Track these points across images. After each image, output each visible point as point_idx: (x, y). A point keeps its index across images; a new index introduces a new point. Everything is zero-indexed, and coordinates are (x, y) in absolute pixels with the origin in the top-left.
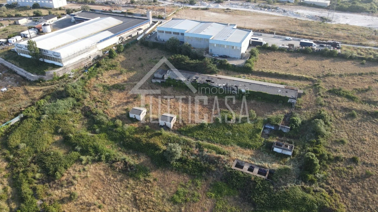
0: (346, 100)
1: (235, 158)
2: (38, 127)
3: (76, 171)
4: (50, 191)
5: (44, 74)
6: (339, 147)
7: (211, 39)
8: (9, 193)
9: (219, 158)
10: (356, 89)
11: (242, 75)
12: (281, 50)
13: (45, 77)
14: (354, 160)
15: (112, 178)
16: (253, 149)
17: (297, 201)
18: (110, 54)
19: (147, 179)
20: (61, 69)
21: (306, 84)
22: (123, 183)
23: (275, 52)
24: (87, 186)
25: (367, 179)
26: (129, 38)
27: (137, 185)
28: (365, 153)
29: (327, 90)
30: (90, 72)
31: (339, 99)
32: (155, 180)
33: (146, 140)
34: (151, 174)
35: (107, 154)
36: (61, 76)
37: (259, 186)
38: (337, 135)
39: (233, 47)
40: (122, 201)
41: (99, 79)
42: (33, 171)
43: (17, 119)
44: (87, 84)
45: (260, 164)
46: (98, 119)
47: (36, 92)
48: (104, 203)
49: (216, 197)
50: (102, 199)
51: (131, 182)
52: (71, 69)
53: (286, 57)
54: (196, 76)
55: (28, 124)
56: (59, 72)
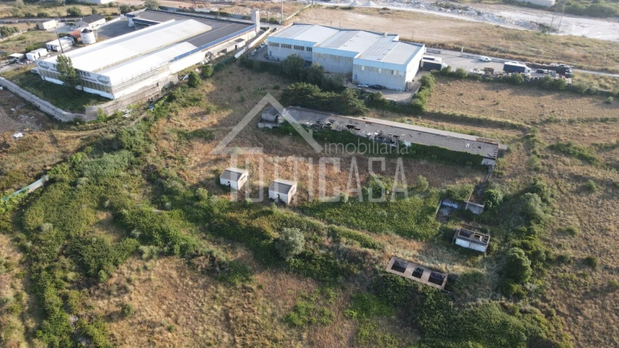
0: (579, 162)
1: (393, 254)
2: (73, 197)
3: (132, 270)
4: (90, 301)
5: (83, 111)
6: (565, 241)
7: (356, 57)
8: (25, 302)
9: (365, 254)
10: (596, 145)
11: (406, 118)
12: (473, 78)
13: (85, 117)
14: (589, 262)
15: (190, 283)
16: (421, 240)
17: (493, 328)
18: (190, 80)
19: (248, 285)
20: (110, 103)
21: (512, 134)
22: (208, 291)
23: (461, 81)
24: (150, 294)
25: (611, 294)
26: (222, 54)
27: (231, 295)
28: (607, 251)
29: (547, 145)
30: (158, 109)
31: (567, 160)
32: (260, 287)
33: (246, 222)
34: (253, 277)
35: (183, 243)
36: (110, 115)
37: (431, 300)
38: (561, 220)
39: (392, 72)
40: (206, 320)
41: (171, 120)
42: (63, 268)
43: (38, 184)
44: (152, 129)
45: (432, 265)
46: (169, 186)
47: (71, 139)
48: (176, 322)
49: (359, 317)
50: (173, 316)
51: (221, 289)
52: (126, 103)
53: (480, 89)
54: (331, 118)
55: (56, 193)
56: (107, 109)
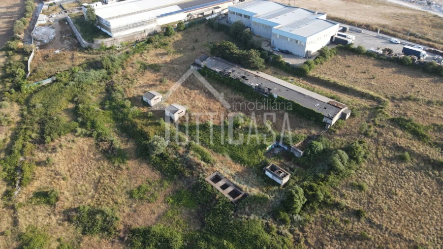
0: (410, 136)
1: (218, 169)
2: (61, 92)
3: (66, 140)
4: (35, 152)
5: (93, 42)
6: (351, 193)
7: (275, 27)
8: (6, 144)
9: (199, 164)
10: (437, 125)
11: (295, 79)
12: (369, 54)
13: (94, 46)
14: (358, 214)
15: (92, 156)
16: (244, 166)
17: (247, 237)
18: (167, 31)
19: (121, 166)
20: (110, 39)
21: (365, 103)
22: (98, 163)
23: (358, 56)
24: (67, 156)
25: (358, 242)
26: (200, 16)
27: (108, 169)
28: (382, 209)
29: (391, 117)
30: (138, 47)
31: (399, 132)
32: (127, 169)
33: (141, 127)
34: (128, 162)
35: (100, 131)
36: (108, 46)
37: (220, 206)
38: (360, 177)
39: (297, 42)
40: (87, 179)
41: (142, 56)
42: (33, 130)
43: (49, 81)
44: (128, 59)
45: (238, 184)
46: (114, 96)
47: (81, 57)
48: (71, 176)
49: (172, 204)
50: (72, 172)
51: (106, 164)
52: (120, 41)
53: (370, 65)
54: (234, 69)
55: (55, 87)
56: (107, 42)
